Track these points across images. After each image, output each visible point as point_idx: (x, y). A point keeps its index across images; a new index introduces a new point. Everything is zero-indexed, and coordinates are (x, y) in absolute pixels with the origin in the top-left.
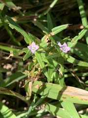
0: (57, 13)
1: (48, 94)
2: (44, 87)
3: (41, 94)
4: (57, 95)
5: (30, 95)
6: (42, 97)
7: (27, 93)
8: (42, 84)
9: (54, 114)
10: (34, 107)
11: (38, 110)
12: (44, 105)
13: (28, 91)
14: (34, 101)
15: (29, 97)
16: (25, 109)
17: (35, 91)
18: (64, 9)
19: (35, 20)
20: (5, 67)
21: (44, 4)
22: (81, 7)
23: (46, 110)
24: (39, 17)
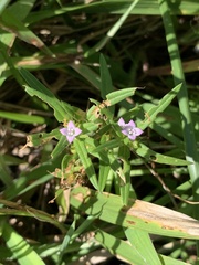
0: (124, 40)
1: (101, 212)
2: (93, 199)
3: (88, 212)
4: (117, 215)
5: (67, 212)
6: (89, 218)
7: (60, 208)
8: (89, 193)
9: (112, 252)
10: (73, 236)
11: (81, 243)
12: (93, 234)
13: (63, 203)
14: (73, 225)
15: (63, 214)
16: (57, 238)
17: (77, 205)
18: (137, 33)
19: (77, 62)
20: (15, 152)
21: (98, 24)
22: (170, 37)
23: (97, 244)
24: (86, 55)
